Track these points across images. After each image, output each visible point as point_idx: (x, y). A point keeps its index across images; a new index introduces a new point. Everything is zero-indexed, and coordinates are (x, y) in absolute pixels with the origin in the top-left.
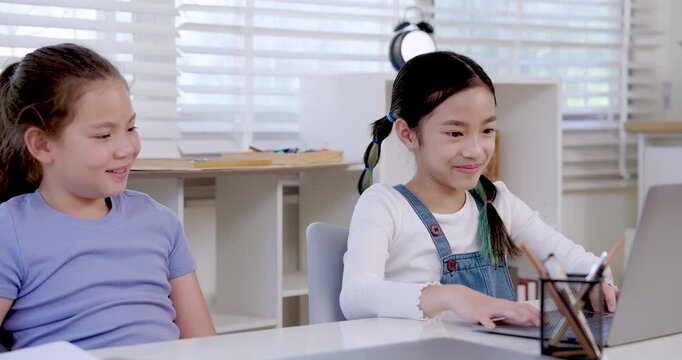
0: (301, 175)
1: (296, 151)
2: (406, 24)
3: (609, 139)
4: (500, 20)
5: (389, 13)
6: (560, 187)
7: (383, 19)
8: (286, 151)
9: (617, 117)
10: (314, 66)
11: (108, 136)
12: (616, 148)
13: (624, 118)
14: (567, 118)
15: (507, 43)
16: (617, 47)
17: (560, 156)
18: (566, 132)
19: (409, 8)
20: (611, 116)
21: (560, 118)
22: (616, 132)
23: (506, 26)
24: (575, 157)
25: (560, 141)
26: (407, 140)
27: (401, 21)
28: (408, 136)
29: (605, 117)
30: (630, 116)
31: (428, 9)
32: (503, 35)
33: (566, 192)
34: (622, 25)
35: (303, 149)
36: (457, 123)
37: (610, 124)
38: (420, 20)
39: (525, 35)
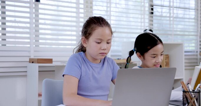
0: (122, 65)
1: (120, 59)
2: (146, 30)
3: (195, 57)
4: (168, 29)
5: (143, 28)
6: (184, 68)
7: (141, 29)
8: (118, 59)
9: (197, 52)
10: (125, 40)
11: (100, 43)
12: (197, 59)
13: (199, 52)
14: (185, 52)
15: (170, 35)
16: (197, 35)
17: (184, 61)
18: (185, 55)
19: (147, 27)
20: (195, 52)
21: (184, 52)
22: (197, 55)
23: (170, 31)
24: (187, 61)
25: (184, 57)
26: (140, 58)
27: (145, 29)
28: (140, 56)
29: (194, 52)
30: (200, 52)
31: (151, 27)
32: (169, 33)
33: (185, 69)
34: (198, 30)
35: (122, 59)
36: (154, 55)
37: (195, 53)
38: (150, 29)
39: (175, 33)
